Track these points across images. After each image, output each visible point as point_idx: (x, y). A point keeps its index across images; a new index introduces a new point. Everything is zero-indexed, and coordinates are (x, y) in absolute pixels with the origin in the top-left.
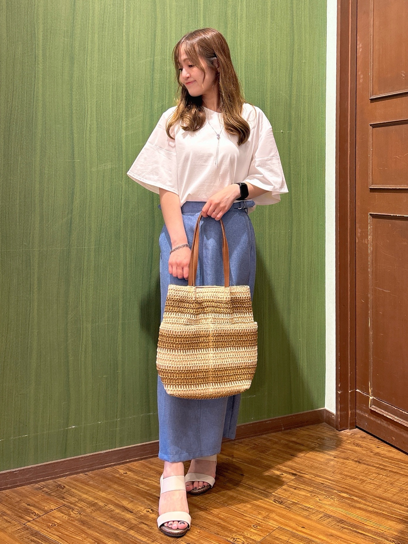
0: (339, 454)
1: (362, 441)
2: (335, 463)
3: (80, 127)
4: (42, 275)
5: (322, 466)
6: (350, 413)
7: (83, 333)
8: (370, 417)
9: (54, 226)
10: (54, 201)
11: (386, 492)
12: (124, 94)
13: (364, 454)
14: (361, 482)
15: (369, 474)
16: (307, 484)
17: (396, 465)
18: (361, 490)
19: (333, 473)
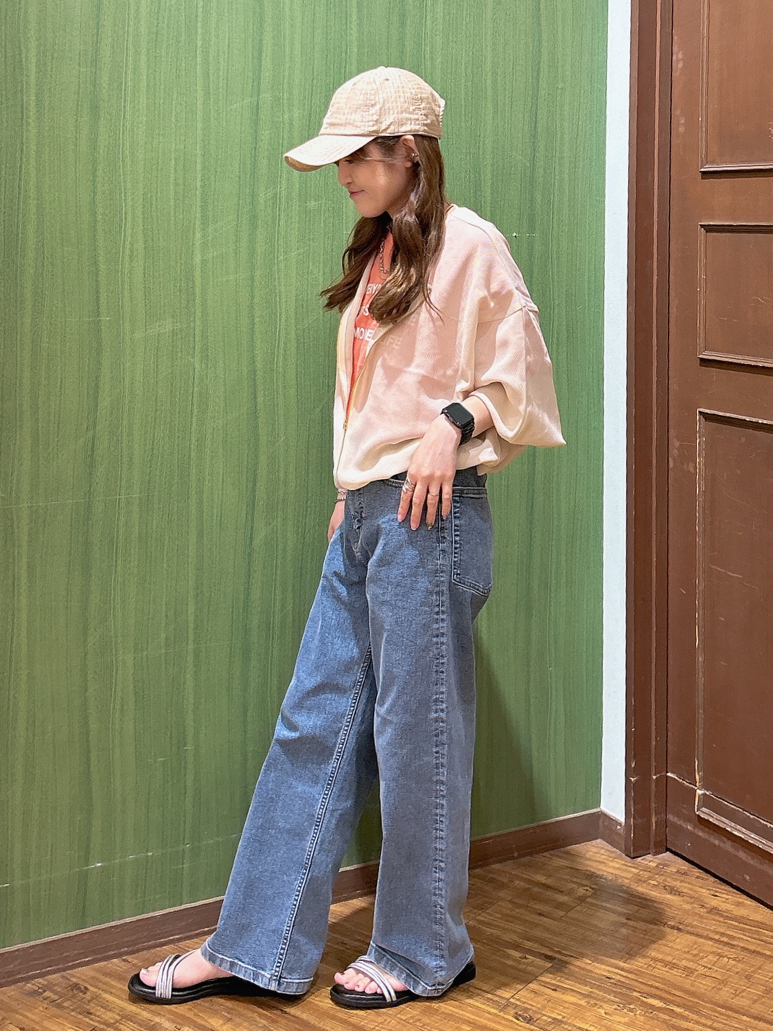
0: (637, 912)
1: (682, 881)
2: (630, 932)
3: (112, 249)
4: (37, 556)
5: (605, 940)
6: (654, 822)
7: (116, 673)
8: (696, 831)
9: (60, 455)
10: (60, 404)
11: (737, 995)
12: (200, 176)
13: (686, 912)
14: (686, 973)
15: (701, 955)
16: (577, 978)
17: (754, 936)
18: (687, 992)
19: (627, 953)
